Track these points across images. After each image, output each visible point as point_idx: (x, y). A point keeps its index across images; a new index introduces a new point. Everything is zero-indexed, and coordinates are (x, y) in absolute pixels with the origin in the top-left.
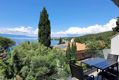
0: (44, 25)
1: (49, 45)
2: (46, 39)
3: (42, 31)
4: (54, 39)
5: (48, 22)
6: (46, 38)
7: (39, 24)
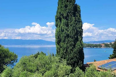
0: (66, 18)
1: (80, 62)
2: (71, 48)
3: (62, 31)
4: (103, 45)
5: (76, 10)
6: (71, 45)
7: (57, 16)
